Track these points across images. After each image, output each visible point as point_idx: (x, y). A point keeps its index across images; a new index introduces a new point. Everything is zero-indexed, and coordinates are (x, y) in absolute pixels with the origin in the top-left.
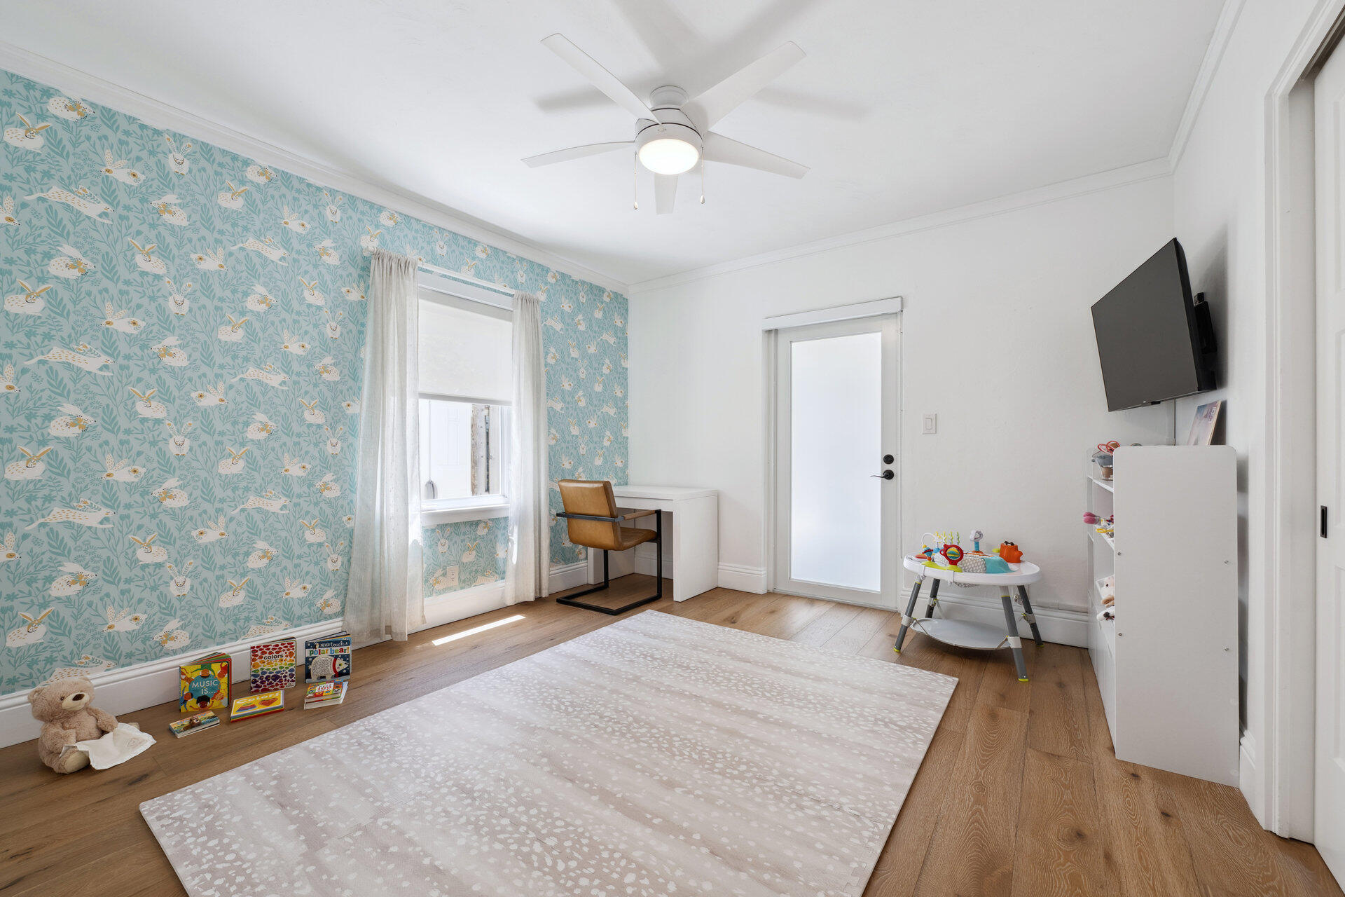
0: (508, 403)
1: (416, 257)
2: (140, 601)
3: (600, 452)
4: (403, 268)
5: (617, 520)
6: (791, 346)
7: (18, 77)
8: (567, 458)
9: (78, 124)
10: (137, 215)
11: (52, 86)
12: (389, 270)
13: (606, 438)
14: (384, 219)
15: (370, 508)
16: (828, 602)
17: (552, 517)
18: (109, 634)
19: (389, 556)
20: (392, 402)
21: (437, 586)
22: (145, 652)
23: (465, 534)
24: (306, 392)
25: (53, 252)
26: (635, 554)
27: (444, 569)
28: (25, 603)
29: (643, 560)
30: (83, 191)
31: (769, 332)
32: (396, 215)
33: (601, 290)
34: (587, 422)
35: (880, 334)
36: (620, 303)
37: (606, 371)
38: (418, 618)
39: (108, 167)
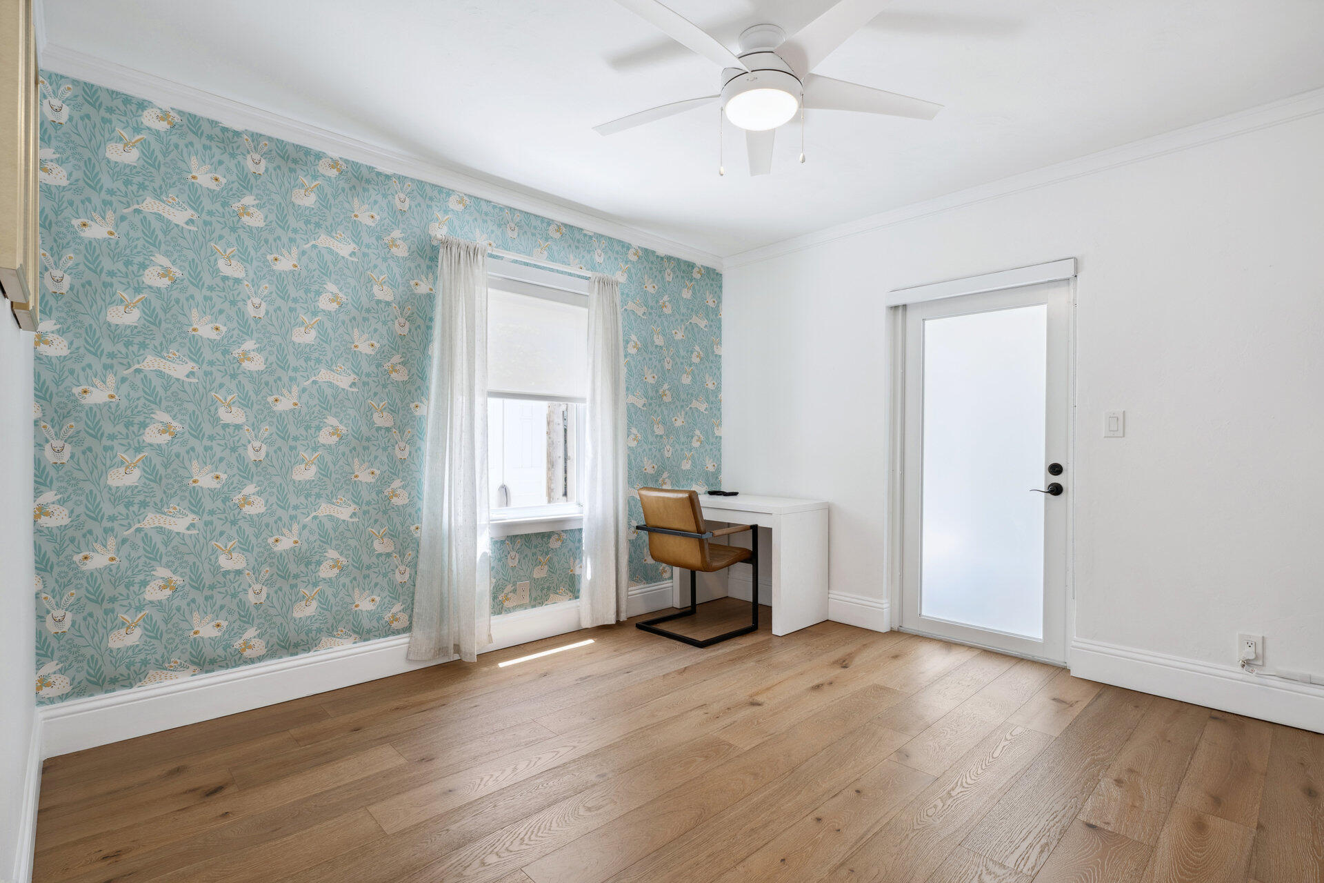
0: (583, 400)
1: (485, 243)
2: (222, 607)
3: (688, 454)
4: (472, 255)
5: (704, 537)
6: (924, 325)
7: (118, 93)
8: (650, 461)
9: (168, 133)
10: (219, 219)
11: (146, 98)
12: (457, 259)
13: (695, 438)
14: (453, 204)
15: (436, 517)
16: (971, 647)
17: (633, 529)
18: (195, 639)
19: (457, 569)
20: (460, 401)
21: (507, 604)
22: (226, 659)
23: (536, 547)
24: (375, 393)
25: (147, 262)
26: (728, 574)
27: (514, 584)
28: (124, 606)
29: (738, 583)
30: (172, 199)
31: (896, 308)
32: (465, 198)
33: (691, 265)
34: (673, 419)
35: (1045, 307)
36: (713, 277)
37: (696, 360)
38: (485, 637)
39: (194, 174)
